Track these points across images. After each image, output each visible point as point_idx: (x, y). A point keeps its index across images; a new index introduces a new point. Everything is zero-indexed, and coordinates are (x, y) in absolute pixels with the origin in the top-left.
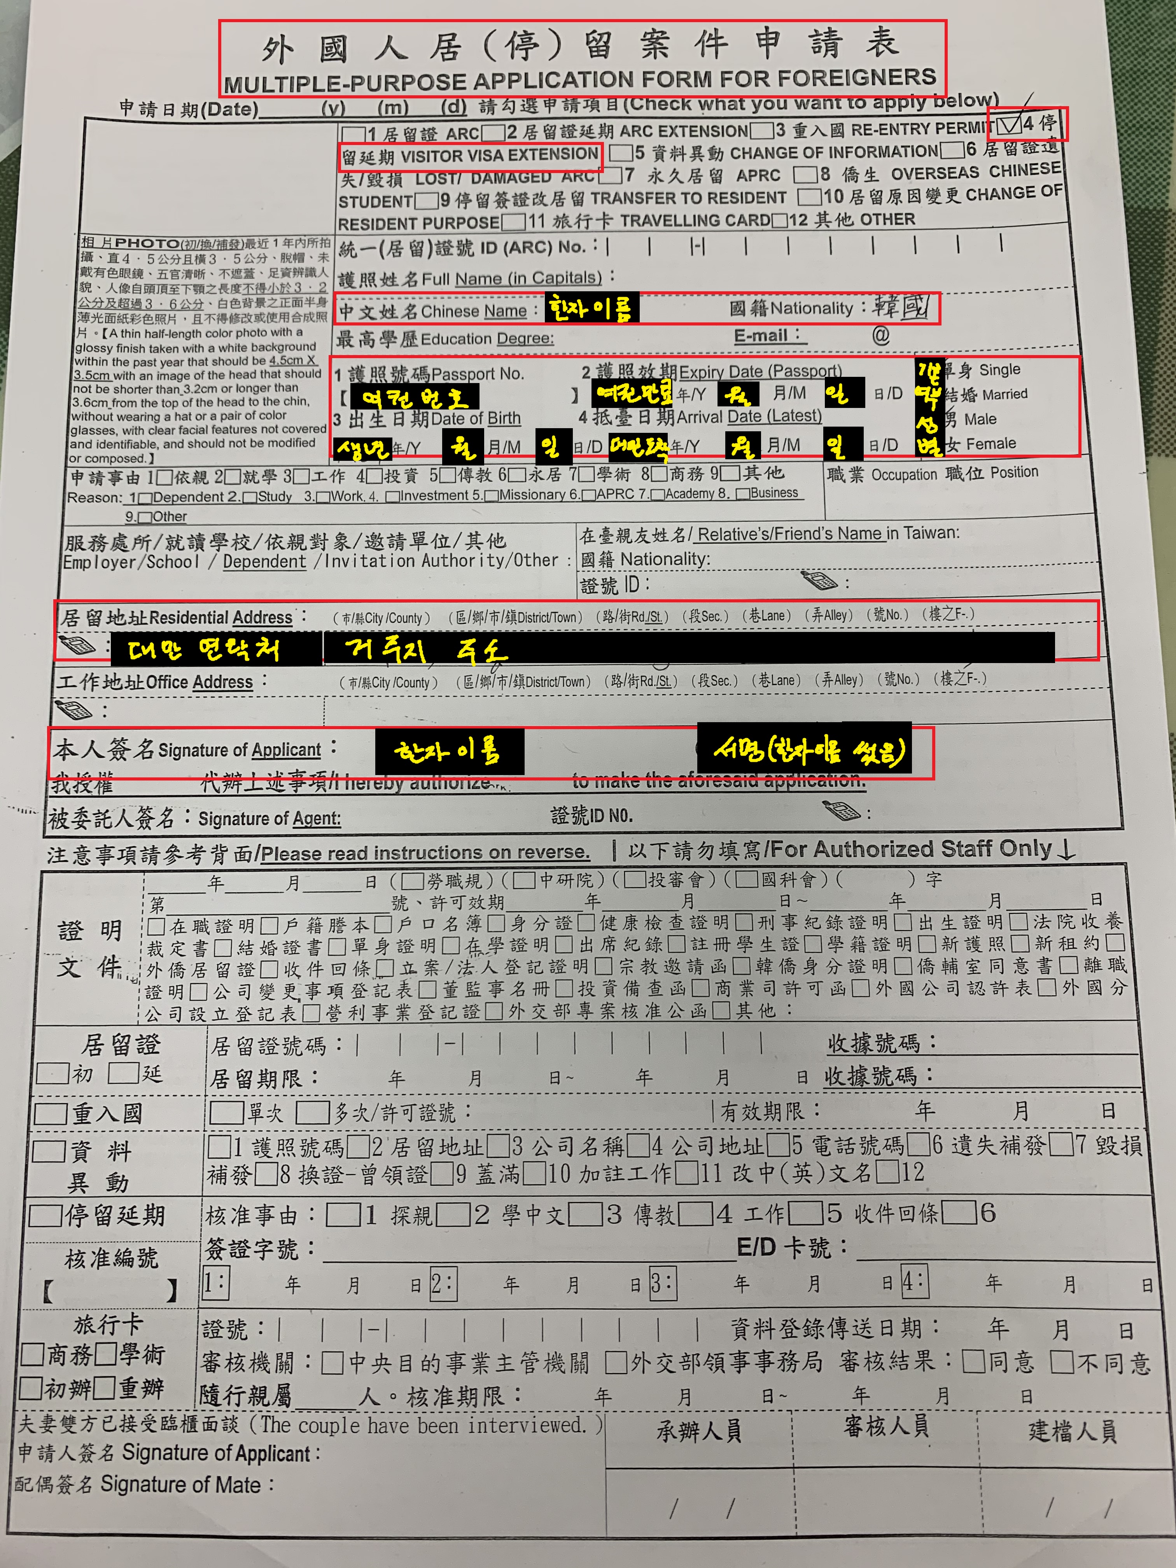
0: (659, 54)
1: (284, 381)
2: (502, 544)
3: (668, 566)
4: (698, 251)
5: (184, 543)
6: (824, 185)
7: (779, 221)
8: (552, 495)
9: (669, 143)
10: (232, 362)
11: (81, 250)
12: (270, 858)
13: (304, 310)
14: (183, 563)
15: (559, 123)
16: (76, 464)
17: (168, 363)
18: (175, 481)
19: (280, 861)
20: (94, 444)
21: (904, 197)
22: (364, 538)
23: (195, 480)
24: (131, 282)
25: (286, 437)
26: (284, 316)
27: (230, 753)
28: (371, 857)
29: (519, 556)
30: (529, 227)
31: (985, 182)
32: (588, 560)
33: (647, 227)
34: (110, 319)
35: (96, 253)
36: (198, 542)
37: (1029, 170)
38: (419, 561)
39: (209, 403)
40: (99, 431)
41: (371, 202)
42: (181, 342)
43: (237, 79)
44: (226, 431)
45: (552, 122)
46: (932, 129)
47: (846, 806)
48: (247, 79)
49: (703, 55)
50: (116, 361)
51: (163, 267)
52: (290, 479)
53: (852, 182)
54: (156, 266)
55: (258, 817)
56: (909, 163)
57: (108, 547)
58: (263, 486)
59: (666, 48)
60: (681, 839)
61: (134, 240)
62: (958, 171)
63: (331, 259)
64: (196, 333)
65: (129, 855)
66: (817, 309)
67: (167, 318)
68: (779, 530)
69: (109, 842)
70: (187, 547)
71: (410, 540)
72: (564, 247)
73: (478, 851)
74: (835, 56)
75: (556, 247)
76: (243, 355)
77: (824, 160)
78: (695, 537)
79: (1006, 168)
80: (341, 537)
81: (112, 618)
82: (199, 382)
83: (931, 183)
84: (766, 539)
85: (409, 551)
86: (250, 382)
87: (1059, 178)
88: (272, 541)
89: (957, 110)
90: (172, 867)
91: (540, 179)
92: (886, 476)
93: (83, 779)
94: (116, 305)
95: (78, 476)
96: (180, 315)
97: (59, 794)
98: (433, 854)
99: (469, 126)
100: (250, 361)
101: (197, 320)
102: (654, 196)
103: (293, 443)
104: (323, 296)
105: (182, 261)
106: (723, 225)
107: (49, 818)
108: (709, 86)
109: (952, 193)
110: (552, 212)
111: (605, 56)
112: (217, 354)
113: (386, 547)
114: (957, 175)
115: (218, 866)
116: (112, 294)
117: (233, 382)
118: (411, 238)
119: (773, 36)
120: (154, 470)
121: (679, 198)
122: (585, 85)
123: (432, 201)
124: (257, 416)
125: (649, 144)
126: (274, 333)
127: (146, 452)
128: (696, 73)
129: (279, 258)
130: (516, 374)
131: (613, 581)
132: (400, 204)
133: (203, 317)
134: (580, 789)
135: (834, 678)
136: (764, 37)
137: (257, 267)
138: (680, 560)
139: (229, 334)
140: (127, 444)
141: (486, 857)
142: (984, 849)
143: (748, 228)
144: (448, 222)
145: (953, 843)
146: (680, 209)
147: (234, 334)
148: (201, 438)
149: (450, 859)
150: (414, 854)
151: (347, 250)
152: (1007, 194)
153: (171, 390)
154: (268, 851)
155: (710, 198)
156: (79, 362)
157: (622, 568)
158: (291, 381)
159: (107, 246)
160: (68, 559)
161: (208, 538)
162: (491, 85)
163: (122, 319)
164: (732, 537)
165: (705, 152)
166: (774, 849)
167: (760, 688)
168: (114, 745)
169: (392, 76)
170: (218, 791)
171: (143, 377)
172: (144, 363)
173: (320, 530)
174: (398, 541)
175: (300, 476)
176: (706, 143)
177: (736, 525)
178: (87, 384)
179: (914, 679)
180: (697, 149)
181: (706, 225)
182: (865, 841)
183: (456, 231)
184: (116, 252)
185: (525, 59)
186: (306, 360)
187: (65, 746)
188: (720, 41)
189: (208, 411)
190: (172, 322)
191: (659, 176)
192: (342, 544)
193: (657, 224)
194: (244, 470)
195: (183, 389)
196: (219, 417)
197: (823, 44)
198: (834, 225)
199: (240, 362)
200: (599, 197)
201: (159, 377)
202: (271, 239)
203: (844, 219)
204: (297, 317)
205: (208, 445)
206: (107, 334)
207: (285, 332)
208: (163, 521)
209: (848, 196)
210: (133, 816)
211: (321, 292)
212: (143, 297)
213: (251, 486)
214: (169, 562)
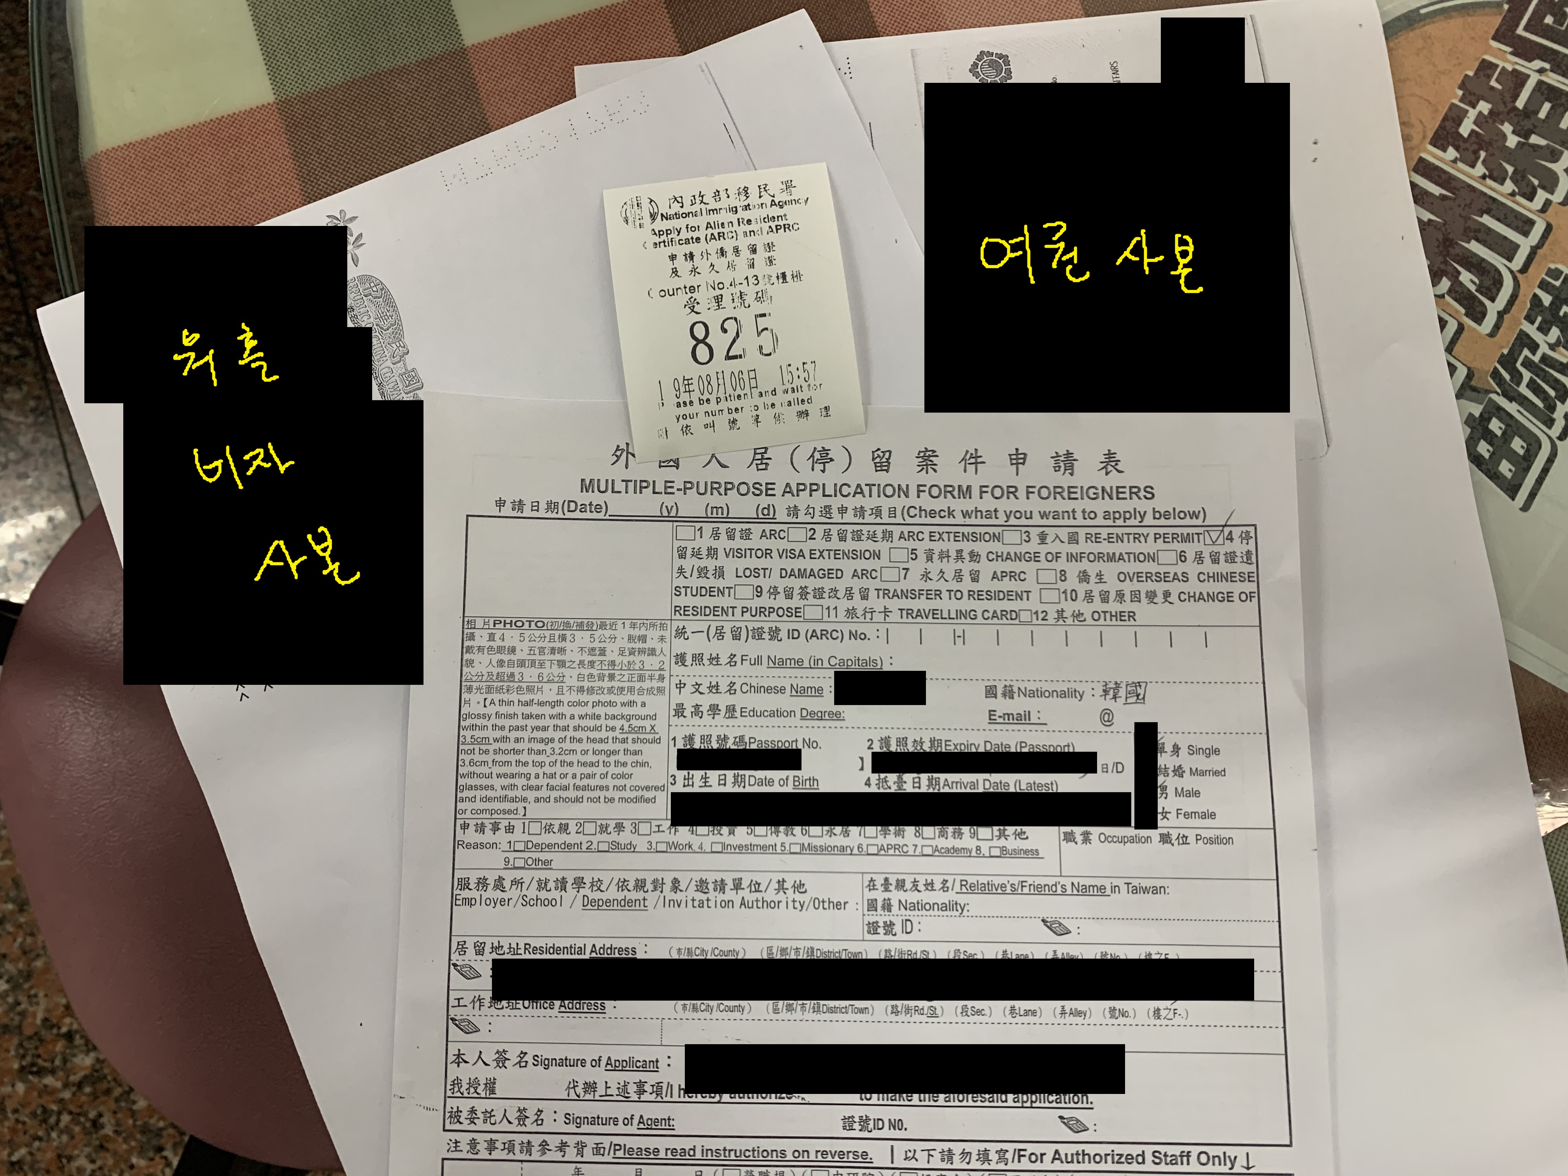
0: (930, 470)
1: (631, 747)
2: (803, 890)
3: (936, 912)
4: (959, 641)
5: (551, 885)
6: (1062, 586)
7: (1025, 616)
8: (843, 849)
9: (937, 547)
10: (589, 729)
11: (466, 631)
12: (620, 1154)
13: (647, 684)
14: (550, 902)
15: (850, 528)
16: (463, 816)
17: (537, 728)
18: (543, 831)
19: (627, 1156)
20: (478, 799)
21: (1127, 597)
22: (693, 883)
23: (560, 830)
24: (506, 657)
25: (633, 795)
26: (631, 690)
27: (588, 1064)
28: (698, 1155)
29: (817, 901)
30: (826, 618)
31: (1193, 586)
32: (872, 905)
33: (919, 619)
34: (489, 690)
35: (477, 633)
36: (562, 884)
37: (1229, 577)
38: (737, 903)
39: (571, 764)
40: (482, 788)
41: (699, 592)
42: (547, 710)
43: (591, 481)
44: (585, 788)
45: (844, 527)
46: (1151, 538)
47: (1078, 1121)
48: (599, 480)
49: (965, 471)
50: (494, 727)
51: (532, 644)
52: (636, 830)
53: (1085, 583)
54: (526, 645)
55: (610, 1118)
56: (1132, 567)
57: (490, 887)
58: (614, 837)
59: (935, 465)
60: (946, 1146)
61: (508, 621)
62: (1172, 575)
63: (668, 640)
64: (559, 703)
65: (510, 1147)
66: (1055, 694)
67: (536, 689)
68: (1024, 884)
69: (494, 1136)
70: (553, 889)
71: (730, 885)
72: (853, 635)
73: (783, 1152)
74: (1072, 474)
75: (846, 636)
76: (598, 723)
77: (1062, 564)
78: (957, 888)
79: (1211, 575)
80: (676, 881)
81: (494, 949)
82: (562, 745)
83: (1150, 586)
84: (1014, 892)
85: (730, 894)
86: (603, 747)
87: (1253, 587)
88: (621, 884)
89: (1171, 522)
90: (543, 1158)
91: (834, 576)
92: (1110, 839)
93: (474, 1084)
94: (494, 678)
95: (465, 827)
96: (546, 687)
97: (455, 1095)
98: (747, 1154)
99: (777, 527)
100: (604, 728)
101: (560, 691)
102: (924, 592)
103: (637, 800)
104: (662, 673)
105: (547, 639)
106: (980, 619)
107: (448, 1115)
108: (970, 498)
109: (1167, 594)
110: (844, 605)
111: (887, 471)
112: (577, 722)
113: (711, 890)
114: (1171, 579)
115: (579, 1159)
116: (491, 669)
117: (590, 746)
118: (732, 624)
119: (1022, 456)
120: (527, 822)
121: (945, 595)
122: (870, 496)
123: (748, 592)
124: (609, 776)
125: (922, 547)
126: (623, 704)
127: (520, 805)
128: (959, 486)
129: (626, 639)
130: (815, 745)
131: (892, 924)
132: (723, 594)
133: (565, 689)
134: (865, 1102)
135: (1068, 1011)
136: (1014, 457)
137: (609, 646)
138: (945, 907)
139: (586, 704)
140: (505, 798)
141: (790, 1157)
142: (1185, 1159)
143: (1001, 622)
144: (761, 611)
145: (1160, 1153)
146: (947, 605)
147: (590, 704)
148: (564, 794)
149: (761, 1158)
150: (732, 1153)
151: (681, 633)
152: (1212, 597)
153: (539, 752)
154: (618, 1147)
155: (969, 595)
156: (465, 728)
157: (899, 913)
158: (637, 747)
159: (486, 627)
160: (458, 897)
161: (570, 881)
162: (795, 494)
163: (499, 690)
164: (986, 889)
165: (966, 555)
166: (1020, 1156)
167: (1009, 1019)
168: (497, 1055)
169: (716, 483)
170: (578, 1096)
171: (517, 740)
172: (517, 728)
173: (659, 876)
174: (721, 886)
175: (644, 828)
176: (967, 547)
177: (990, 878)
178: (471, 747)
179: (1131, 1014)
180: (959, 552)
181: (966, 618)
182: (1091, 1149)
183: (767, 619)
184: (494, 631)
185: (823, 471)
186: (649, 729)
187: (459, 1055)
188: (979, 460)
189: (570, 770)
190: (540, 693)
191: (929, 575)
192: (677, 888)
193: (927, 618)
194: (599, 823)
195: (549, 751)
196: (578, 777)
197: (1062, 464)
198: (1069, 621)
199: (596, 729)
200: (881, 593)
201: (530, 740)
202: (620, 622)
203: (1078, 615)
204: (641, 691)
205: (570, 800)
206: (487, 703)
207: (631, 703)
208: (533, 866)
209: (1081, 595)
210: (513, 1115)
211: (660, 669)
212: (516, 671)
213: (604, 837)
214: (539, 901)
